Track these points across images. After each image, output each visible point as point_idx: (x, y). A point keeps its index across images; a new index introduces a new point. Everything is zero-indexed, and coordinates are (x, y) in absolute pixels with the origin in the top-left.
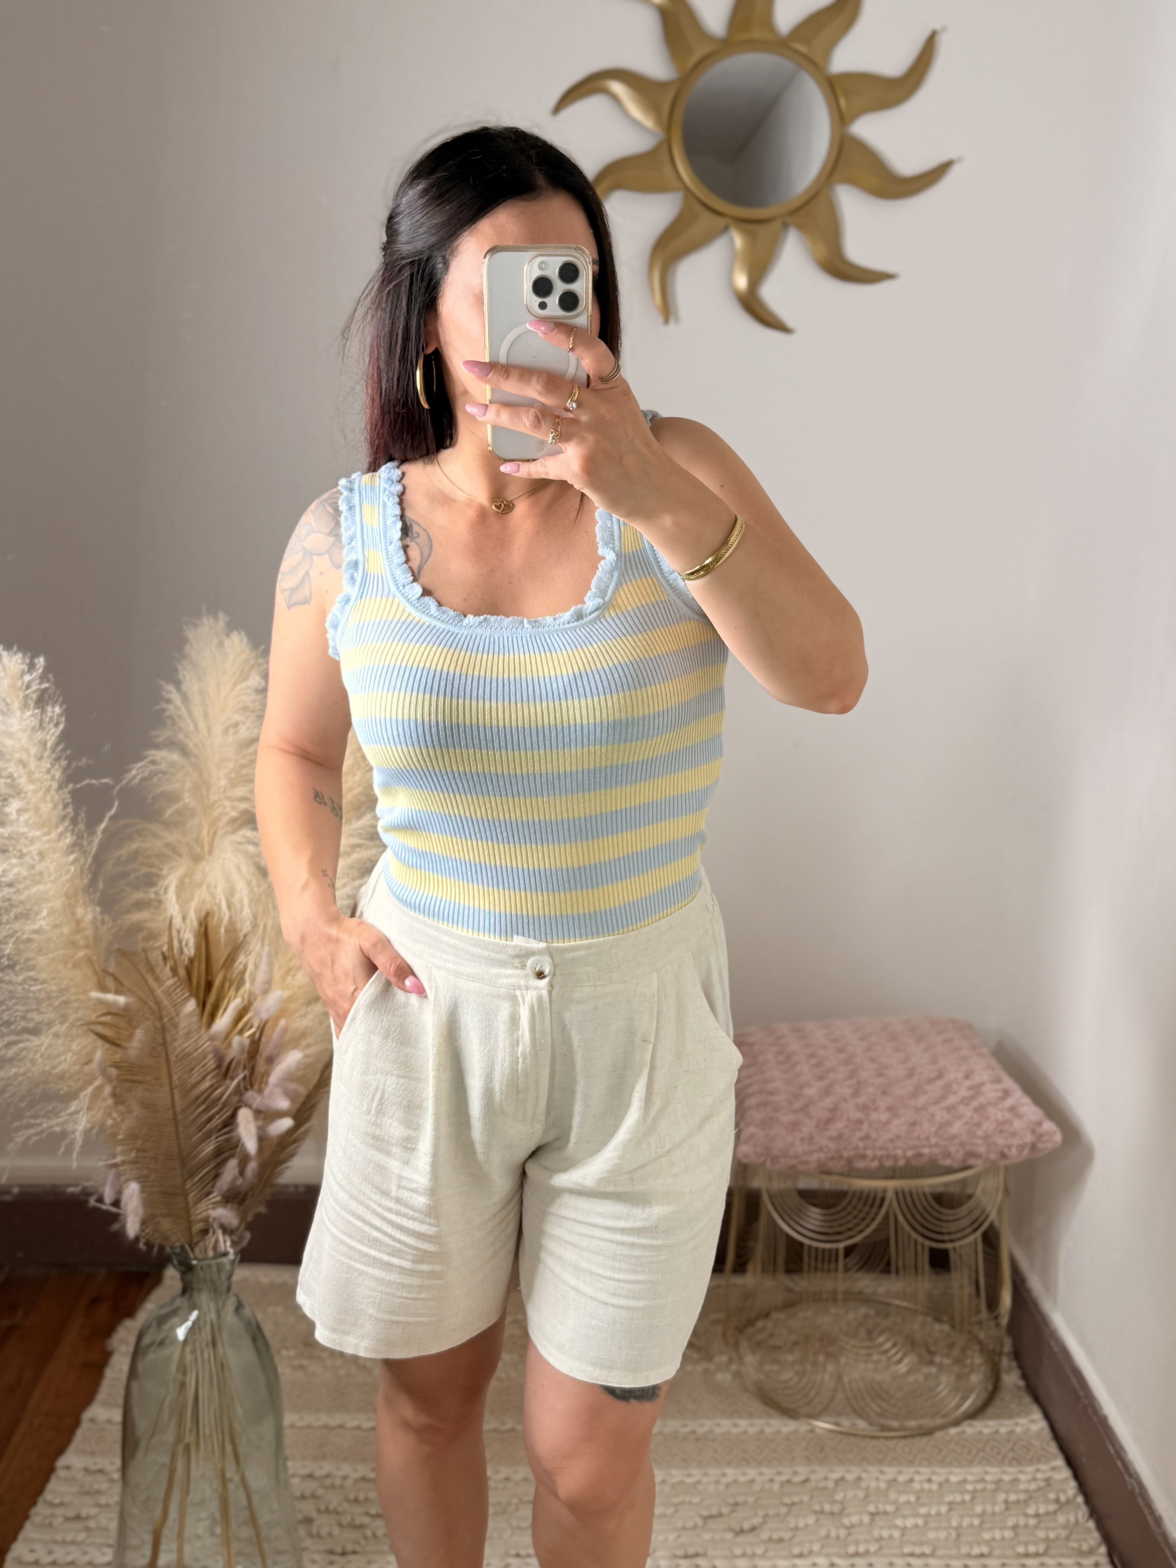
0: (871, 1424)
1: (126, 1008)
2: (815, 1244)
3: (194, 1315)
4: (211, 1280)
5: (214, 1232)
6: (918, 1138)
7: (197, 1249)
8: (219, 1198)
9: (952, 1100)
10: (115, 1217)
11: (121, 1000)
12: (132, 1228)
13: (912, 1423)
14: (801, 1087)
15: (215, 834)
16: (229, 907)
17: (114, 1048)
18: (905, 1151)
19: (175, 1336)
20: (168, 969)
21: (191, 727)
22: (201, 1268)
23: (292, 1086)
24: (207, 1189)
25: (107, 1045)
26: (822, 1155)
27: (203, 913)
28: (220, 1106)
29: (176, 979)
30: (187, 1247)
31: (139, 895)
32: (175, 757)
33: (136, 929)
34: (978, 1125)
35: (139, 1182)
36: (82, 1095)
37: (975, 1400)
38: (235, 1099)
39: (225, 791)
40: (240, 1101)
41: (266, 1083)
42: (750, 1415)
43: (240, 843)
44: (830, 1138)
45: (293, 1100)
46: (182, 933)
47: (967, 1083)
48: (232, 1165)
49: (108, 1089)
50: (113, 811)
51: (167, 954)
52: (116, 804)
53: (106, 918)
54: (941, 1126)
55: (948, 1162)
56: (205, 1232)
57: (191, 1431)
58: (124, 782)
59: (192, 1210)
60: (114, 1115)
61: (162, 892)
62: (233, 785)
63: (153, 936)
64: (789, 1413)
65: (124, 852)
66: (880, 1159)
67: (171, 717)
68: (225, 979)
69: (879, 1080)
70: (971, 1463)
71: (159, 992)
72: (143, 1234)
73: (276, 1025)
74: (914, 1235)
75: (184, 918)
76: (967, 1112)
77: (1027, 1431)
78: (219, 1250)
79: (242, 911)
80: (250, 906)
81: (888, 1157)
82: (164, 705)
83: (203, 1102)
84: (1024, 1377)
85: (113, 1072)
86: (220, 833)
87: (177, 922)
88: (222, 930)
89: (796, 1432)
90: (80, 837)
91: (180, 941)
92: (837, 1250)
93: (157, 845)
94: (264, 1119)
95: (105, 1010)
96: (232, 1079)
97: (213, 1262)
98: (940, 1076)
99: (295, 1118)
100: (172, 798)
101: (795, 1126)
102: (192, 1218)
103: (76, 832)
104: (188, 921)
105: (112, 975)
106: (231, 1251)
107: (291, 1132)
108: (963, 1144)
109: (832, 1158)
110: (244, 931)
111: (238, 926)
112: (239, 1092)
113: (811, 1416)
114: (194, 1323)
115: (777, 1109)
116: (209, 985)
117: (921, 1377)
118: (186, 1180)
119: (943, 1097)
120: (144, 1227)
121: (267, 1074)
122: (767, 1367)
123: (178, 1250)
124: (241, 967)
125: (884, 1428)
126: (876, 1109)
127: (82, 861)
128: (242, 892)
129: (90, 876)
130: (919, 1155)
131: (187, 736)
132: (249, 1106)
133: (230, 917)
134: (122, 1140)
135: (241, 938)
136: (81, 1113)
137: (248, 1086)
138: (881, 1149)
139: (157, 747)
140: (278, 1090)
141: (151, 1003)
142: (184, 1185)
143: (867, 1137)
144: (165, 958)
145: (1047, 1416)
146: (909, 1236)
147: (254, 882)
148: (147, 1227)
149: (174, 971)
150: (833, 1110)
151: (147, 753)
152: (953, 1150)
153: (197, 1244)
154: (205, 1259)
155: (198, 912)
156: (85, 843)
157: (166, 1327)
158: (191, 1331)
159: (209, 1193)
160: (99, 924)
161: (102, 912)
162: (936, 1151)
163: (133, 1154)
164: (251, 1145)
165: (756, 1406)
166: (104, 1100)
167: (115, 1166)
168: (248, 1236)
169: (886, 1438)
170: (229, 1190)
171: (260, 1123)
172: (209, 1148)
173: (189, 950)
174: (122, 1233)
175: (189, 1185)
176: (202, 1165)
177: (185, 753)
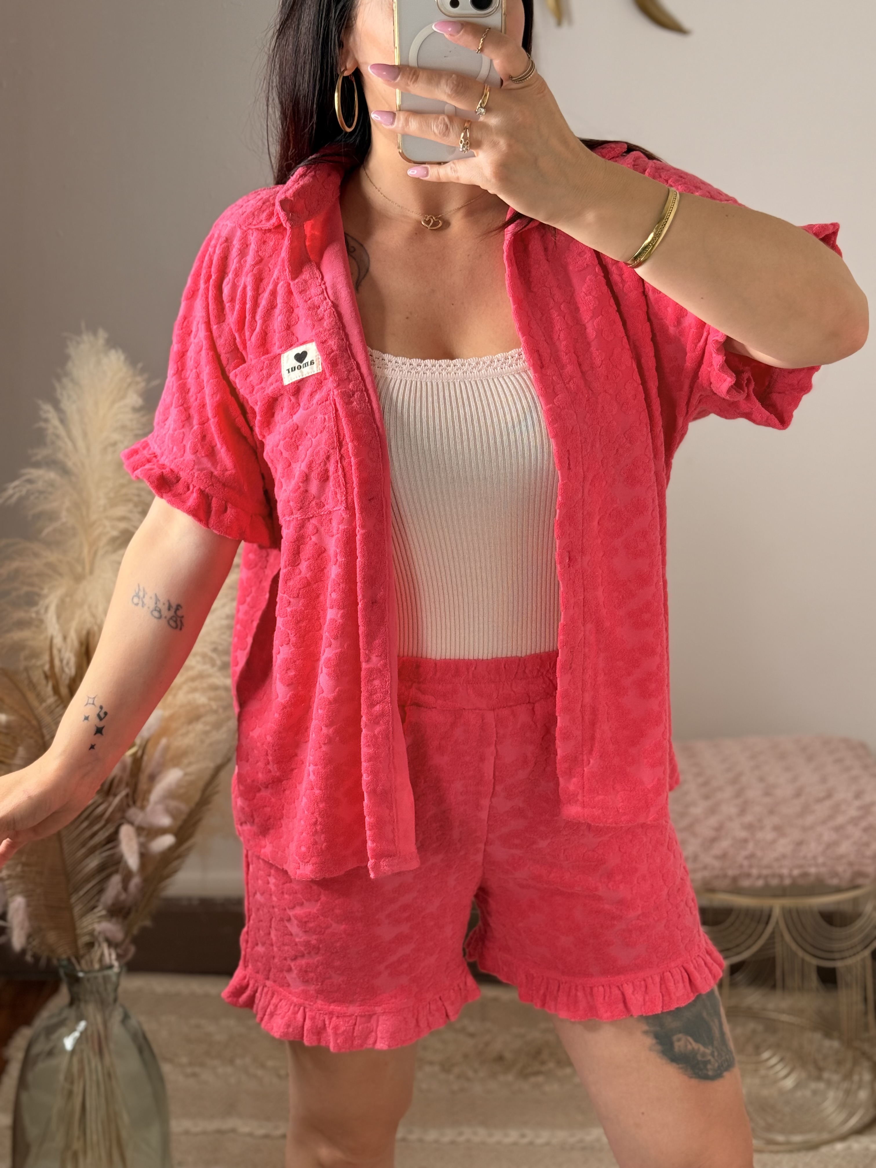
1: (9, 725)
3: (82, 1025)
4: (98, 992)
5: (100, 945)
6: (805, 857)
7: (83, 962)
8: (103, 912)
9: (840, 820)
10: (2, 930)
12: (18, 941)
13: (797, 1138)
15: (95, 553)
18: (791, 870)
19: (63, 1046)
20: (50, 687)
21: (70, 447)
22: (88, 980)
23: (174, 804)
24: (92, 903)
26: (706, 874)
27: (84, 632)
28: (102, 823)
29: (56, 698)
30: (74, 960)
31: (20, 614)
32: (53, 475)
33: (18, 648)
34: (867, 844)
35: (25, 896)
37: (861, 1118)
38: (118, 815)
39: (104, 510)
40: (123, 818)
41: (148, 800)
44: (717, 857)
45: (174, 817)
46: (63, 651)
47: (857, 803)
48: (116, 880)
51: (48, 673)
54: (830, 846)
55: (835, 881)
56: (90, 945)
57: (79, 1138)
59: (78, 924)
61: (43, 611)
62: (113, 503)
63: (35, 655)
65: (5, 570)
66: (766, 877)
67: (49, 437)
69: (767, 800)
71: (40, 710)
72: (29, 947)
73: (157, 743)
74: (801, 953)
75: (65, 638)
76: (856, 832)
78: (104, 962)
81: (774, 875)
82: (41, 425)
83: (87, 818)
86: (101, 552)
87: (58, 641)
91: (61, 661)
93: (38, 564)
94: (147, 836)
96: (115, 795)
97: (100, 975)
98: (829, 796)
99: (176, 835)
100: (52, 516)
102: (79, 931)
104: (69, 640)
106: (116, 964)
107: (172, 849)
108: (851, 864)
109: (717, 877)
112: (122, 809)
114: (82, 1033)
117: (808, 1093)
118: (71, 894)
119: (832, 817)
120: (30, 940)
121: (149, 791)
123: (65, 963)
126: (762, 828)
130: (806, 874)
131: (66, 455)
132: (131, 823)
137: (131, 803)
138: (768, 867)
139: (37, 465)
140: (160, 808)
141: (31, 721)
142: (69, 899)
143: (752, 856)
144: (47, 677)
146: (796, 953)
148: (34, 940)
149: (56, 690)
150: (719, 828)
151: (24, 471)
152: (840, 869)
153: (82, 956)
154: (91, 971)
155: (78, 632)
157: (55, 1036)
158: (79, 1041)
159: (94, 907)
162: (823, 870)
164: (132, 861)
168: (133, 949)
170: (113, 905)
171: (142, 839)
172: (93, 863)
173: (70, 669)
174: (9, 945)
175: (73, 899)
176: (87, 880)
177: (65, 471)
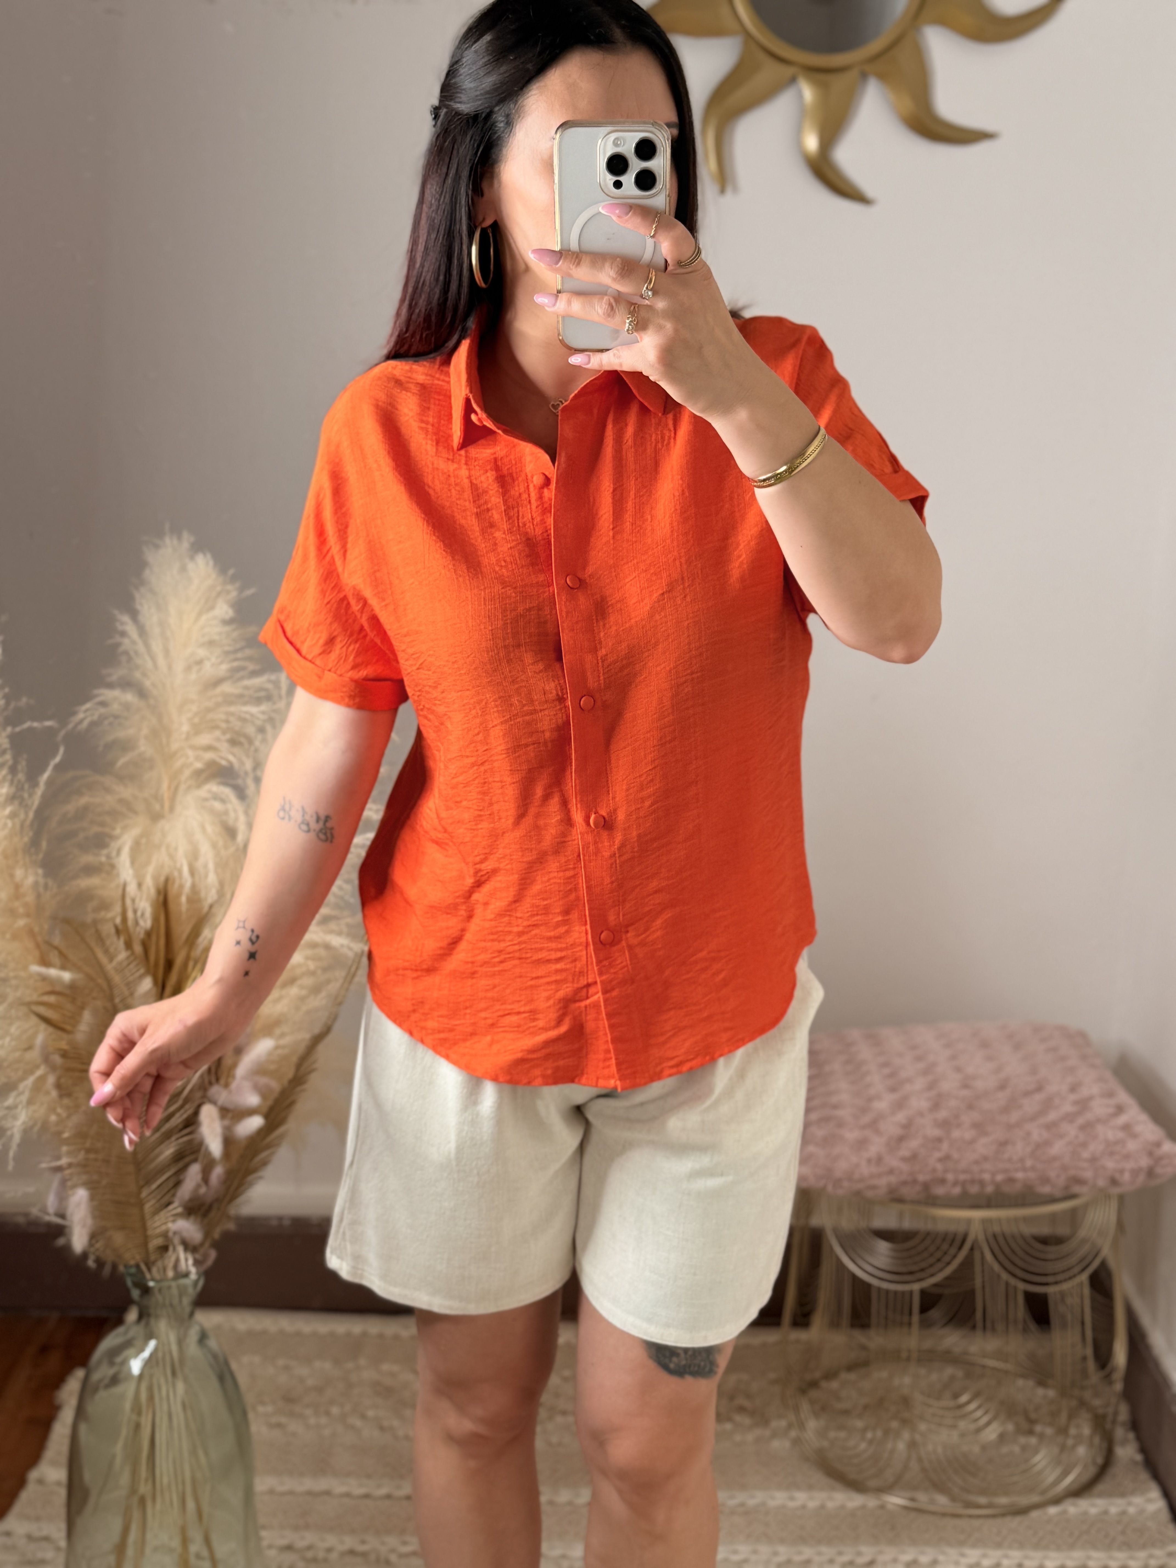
0: (953, 1499)
1: (72, 986)
2: (885, 1285)
3: (152, 1344)
4: (171, 1305)
5: (174, 1249)
6: (1010, 1160)
7: (154, 1270)
8: (180, 1210)
9: (1052, 1116)
10: (60, 1230)
11: (67, 976)
12: (79, 1241)
13: (1003, 1500)
14: (870, 1100)
15: (177, 789)
16: (192, 872)
17: (59, 1033)
18: (993, 1174)
19: (130, 1369)
20: (121, 944)
21: (149, 664)
22: (160, 1290)
23: (263, 1080)
24: (166, 1199)
25: (51, 1029)
26: (893, 1179)
27: (162, 879)
28: (180, 1102)
29: (129, 953)
30: (143, 1267)
31: (88, 858)
32: (129, 697)
33: (84, 898)
34: (1084, 1145)
35: (88, 1189)
36: (21, 1086)
37: (1079, 1475)
38: (199, 1094)
39: (187, 738)
40: (204, 1097)
41: (234, 1077)
42: (810, 1487)
43: (206, 799)
44: (904, 1159)
45: (264, 1096)
46: (137, 901)
47: (1073, 1097)
48: (194, 1172)
49: (51, 1080)
50: (58, 759)
51: (120, 927)
52: (62, 750)
53: (50, 882)
54: (1038, 1146)
55: (1046, 1190)
56: (164, 1249)
57: (147, 1480)
58: (70, 726)
59: (149, 1223)
60: (59, 1110)
61: (114, 854)
62: (197, 730)
63: (105, 906)
64: (855, 1485)
65: (70, 808)
66: (964, 1184)
67: (126, 653)
68: (188, 958)
69: (965, 1093)
70: (1072, 1547)
71: (110, 967)
72: (92, 1250)
74: (1005, 1276)
75: (140, 885)
76: (1071, 1130)
77: (1142, 1512)
78: (179, 1269)
79: (206, 876)
80: (216, 873)
81: (973, 1181)
82: (118, 639)
84: (1143, 1450)
85: (57, 1059)
86: (183, 787)
87: (132, 889)
88: (184, 899)
89: (863, 1507)
90: (20, 788)
91: (135, 912)
92: (911, 1293)
93: (110, 800)
94: (232, 1118)
95: (49, 989)
97: (174, 1284)
98: (1039, 1089)
99: (266, 1116)
100: (127, 746)
101: (862, 1144)
102: (149, 1232)
103: (15, 782)
104: (144, 888)
105: (56, 948)
106: (193, 1270)
107: (262, 1134)
108: (1065, 1168)
109: (905, 1183)
110: (210, 901)
111: (203, 894)
112: (204, 1085)
113: (881, 1490)
114: (151, 1355)
115: (841, 1124)
116: (169, 964)
117: (1016, 1449)
118: (143, 1186)
119: (1042, 1112)
120: (94, 1241)
121: (235, 1065)
122: (832, 1434)
123: (133, 1270)
124: (205, 943)
125: (968, 1505)
126: (959, 1126)
127: (22, 816)
128: (207, 856)
129: (31, 834)
130: (1011, 1180)
131: (144, 675)
132: (214, 1103)
133: (193, 886)
134: (68, 1138)
135: (206, 909)
136: (20, 1107)
137: (213, 1079)
138: (965, 1171)
139: (111, 686)
140: (247, 1085)
141: (100, 981)
142: (139, 1193)
143: (946, 1158)
144: (118, 932)
145: (1166, 1494)
146: (999, 1276)
147: (221, 843)
148: (97, 1242)
149: (128, 945)
150: (908, 1126)
151: (96, 692)
152: (1052, 1174)
153: (154, 1263)
154: (164, 1279)
155: (155, 878)
156: (26, 795)
157: (118, 1360)
158: (148, 1363)
159: (169, 1204)
160: (41, 890)
161: (46, 875)
162: (1032, 1175)
163: (81, 1155)
164: (215, 1146)
165: (818, 1477)
166: (48, 1093)
167: (59, 1169)
168: (213, 1254)
169: (970, 1516)
170: (191, 1200)
171: (227, 1122)
172: (168, 1151)
173: (145, 921)
174: (68, 1248)
175: (144, 1194)
176: (161, 1171)
177: (142, 693)
